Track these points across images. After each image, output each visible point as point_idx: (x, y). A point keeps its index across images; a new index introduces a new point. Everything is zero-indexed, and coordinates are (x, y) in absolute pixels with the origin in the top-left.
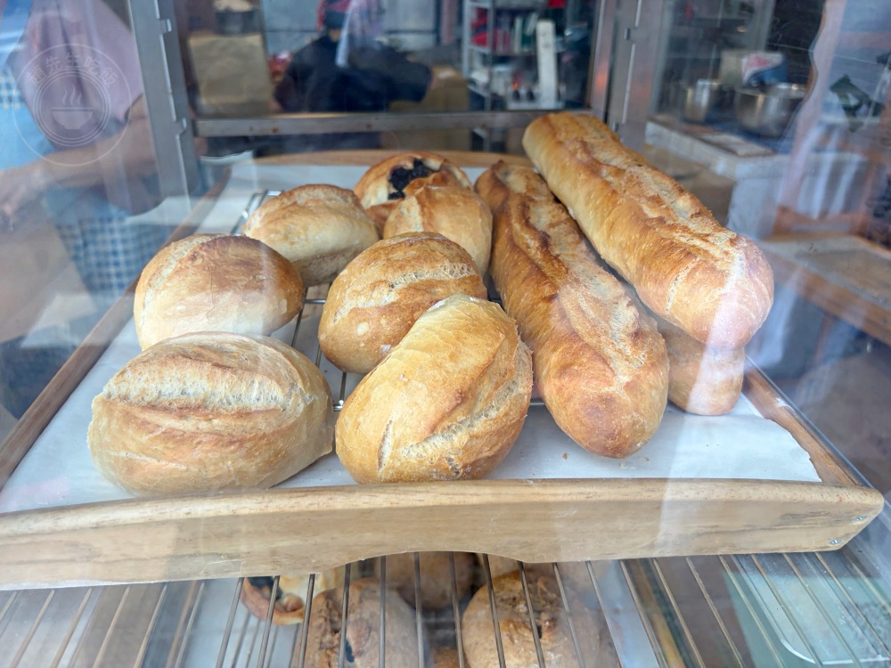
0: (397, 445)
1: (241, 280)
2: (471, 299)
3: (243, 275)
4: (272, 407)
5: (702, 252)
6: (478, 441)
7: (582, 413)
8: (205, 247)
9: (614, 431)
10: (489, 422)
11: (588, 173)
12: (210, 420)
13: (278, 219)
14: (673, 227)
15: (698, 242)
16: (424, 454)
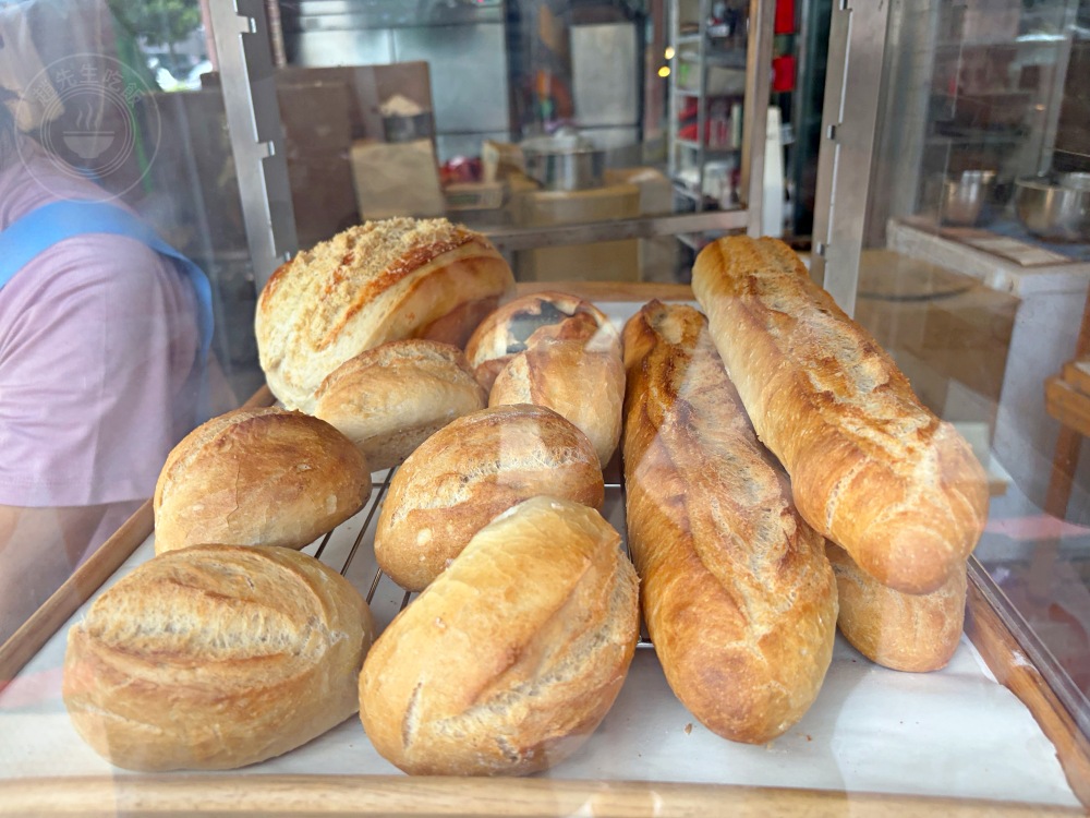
0: (427, 718)
1: (276, 472)
2: (553, 505)
3: (281, 465)
4: (279, 651)
5: (874, 448)
6: (543, 715)
7: (699, 678)
8: (238, 429)
9: (742, 707)
10: (560, 689)
11: (749, 322)
12: (194, 668)
13: (353, 384)
14: (840, 409)
15: (871, 433)
16: (465, 733)
